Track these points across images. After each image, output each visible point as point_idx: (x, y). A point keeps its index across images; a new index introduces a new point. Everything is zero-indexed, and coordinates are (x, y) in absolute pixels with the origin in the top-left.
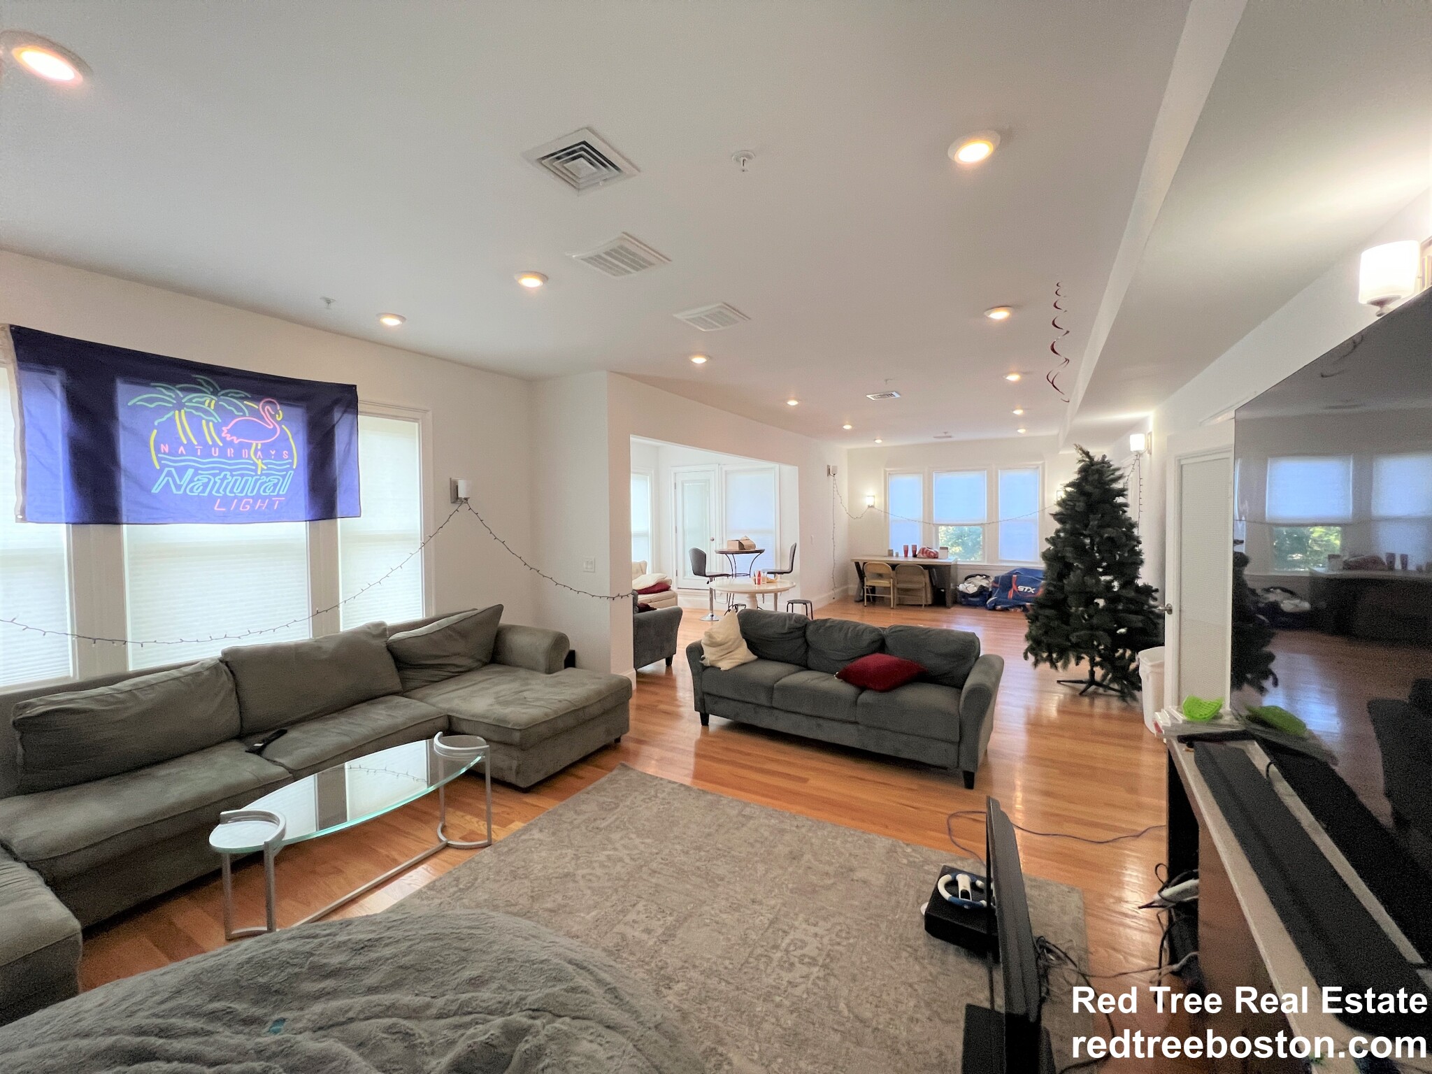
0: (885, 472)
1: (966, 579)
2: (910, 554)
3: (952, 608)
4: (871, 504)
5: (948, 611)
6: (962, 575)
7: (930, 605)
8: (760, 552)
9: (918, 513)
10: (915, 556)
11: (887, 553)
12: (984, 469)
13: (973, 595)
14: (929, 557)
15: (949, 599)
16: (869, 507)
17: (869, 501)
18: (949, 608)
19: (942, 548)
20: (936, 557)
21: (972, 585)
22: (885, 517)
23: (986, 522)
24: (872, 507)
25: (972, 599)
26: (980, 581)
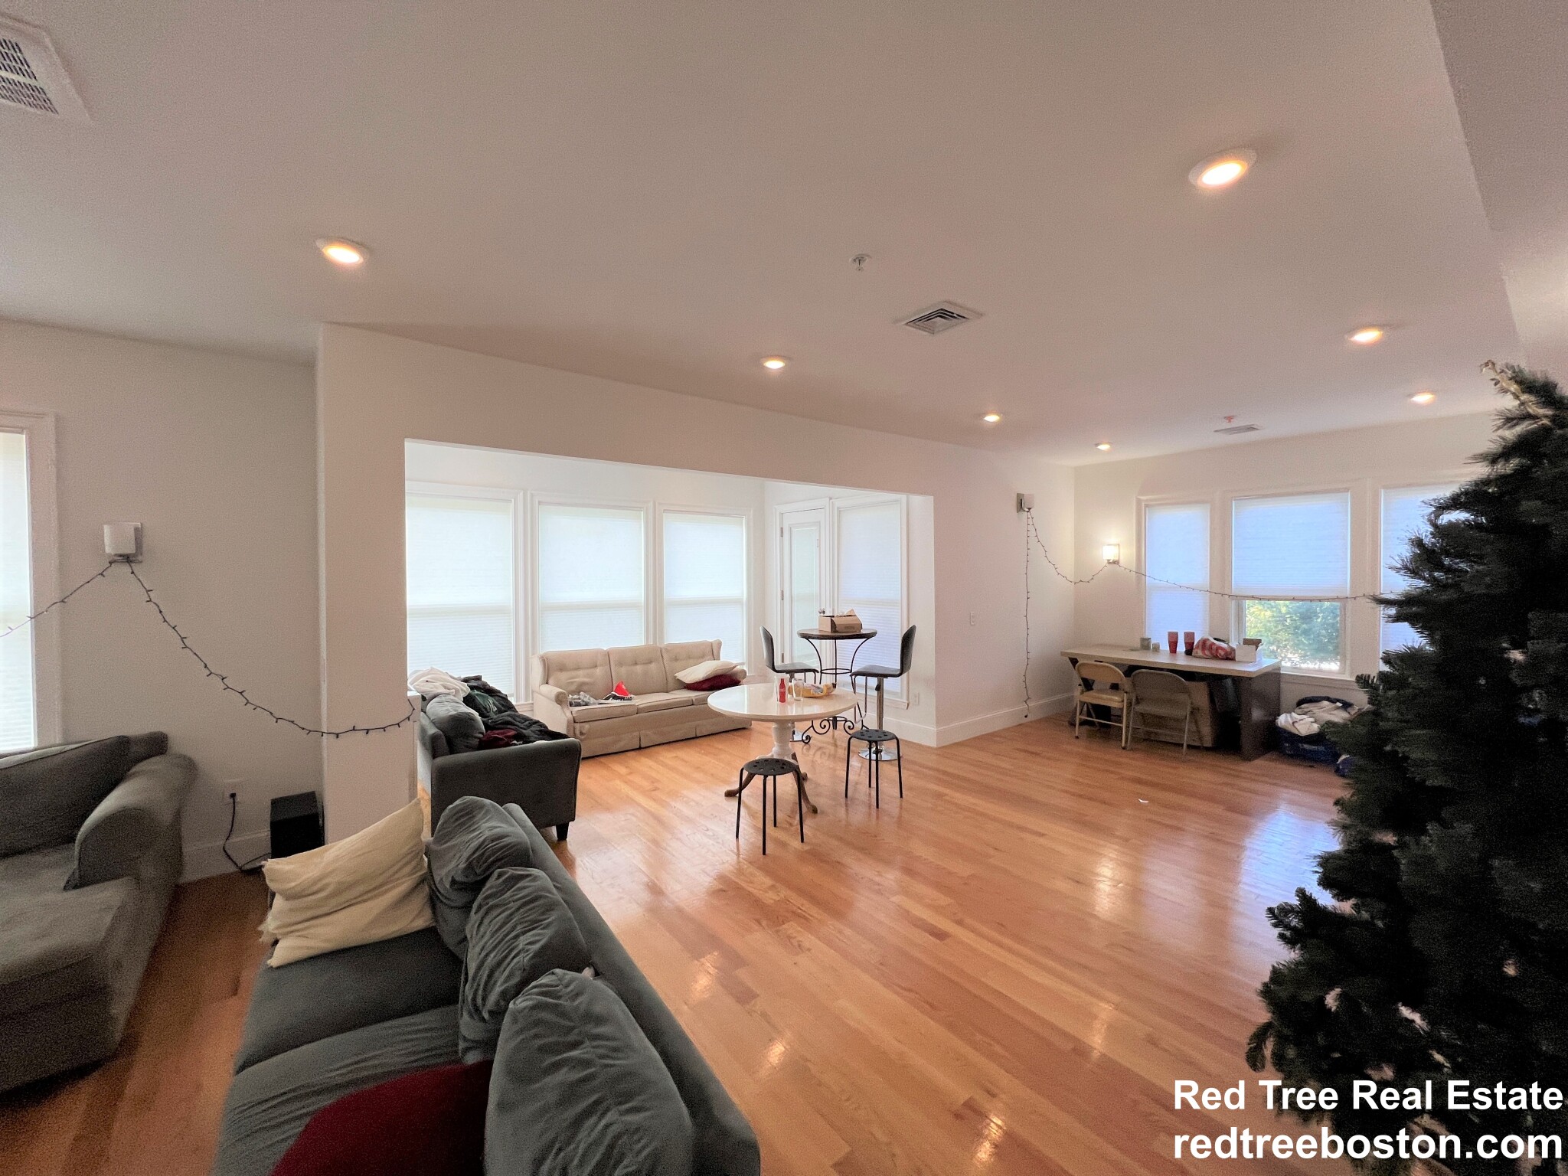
0: (1139, 502)
1: (1300, 703)
2: (1181, 648)
3: (1258, 762)
4: (1112, 558)
5: (1245, 767)
6: (1289, 695)
7: (1207, 749)
8: (868, 636)
9: (1200, 575)
10: (1189, 652)
11: (1138, 644)
12: (1346, 490)
13: (1310, 739)
14: (1216, 657)
15: (1247, 740)
16: (1109, 562)
17: (1108, 553)
18: (1248, 759)
19: (1247, 642)
20: (1229, 657)
21: (1307, 719)
22: (1139, 580)
23: (1348, 594)
24: (1116, 562)
25: (1306, 746)
26: (1329, 711)
